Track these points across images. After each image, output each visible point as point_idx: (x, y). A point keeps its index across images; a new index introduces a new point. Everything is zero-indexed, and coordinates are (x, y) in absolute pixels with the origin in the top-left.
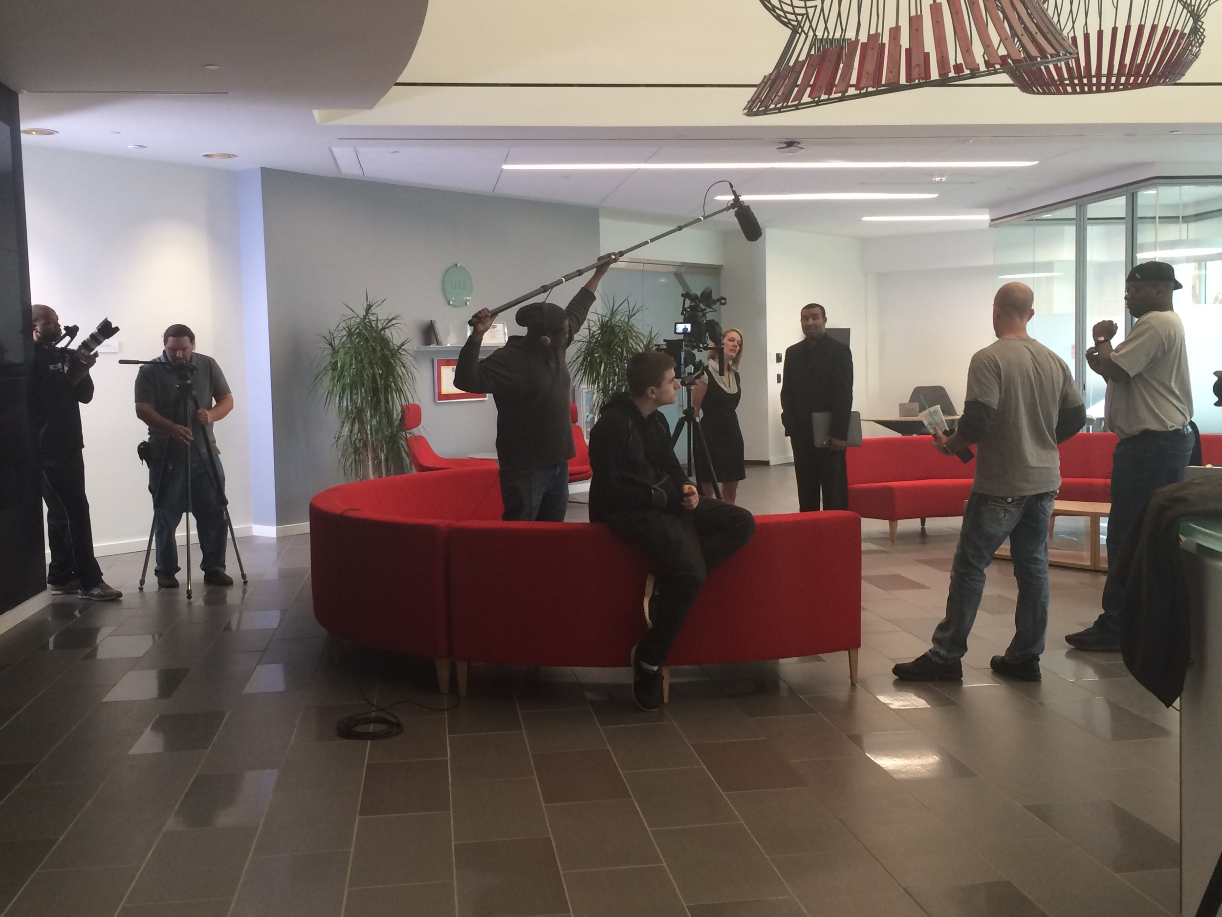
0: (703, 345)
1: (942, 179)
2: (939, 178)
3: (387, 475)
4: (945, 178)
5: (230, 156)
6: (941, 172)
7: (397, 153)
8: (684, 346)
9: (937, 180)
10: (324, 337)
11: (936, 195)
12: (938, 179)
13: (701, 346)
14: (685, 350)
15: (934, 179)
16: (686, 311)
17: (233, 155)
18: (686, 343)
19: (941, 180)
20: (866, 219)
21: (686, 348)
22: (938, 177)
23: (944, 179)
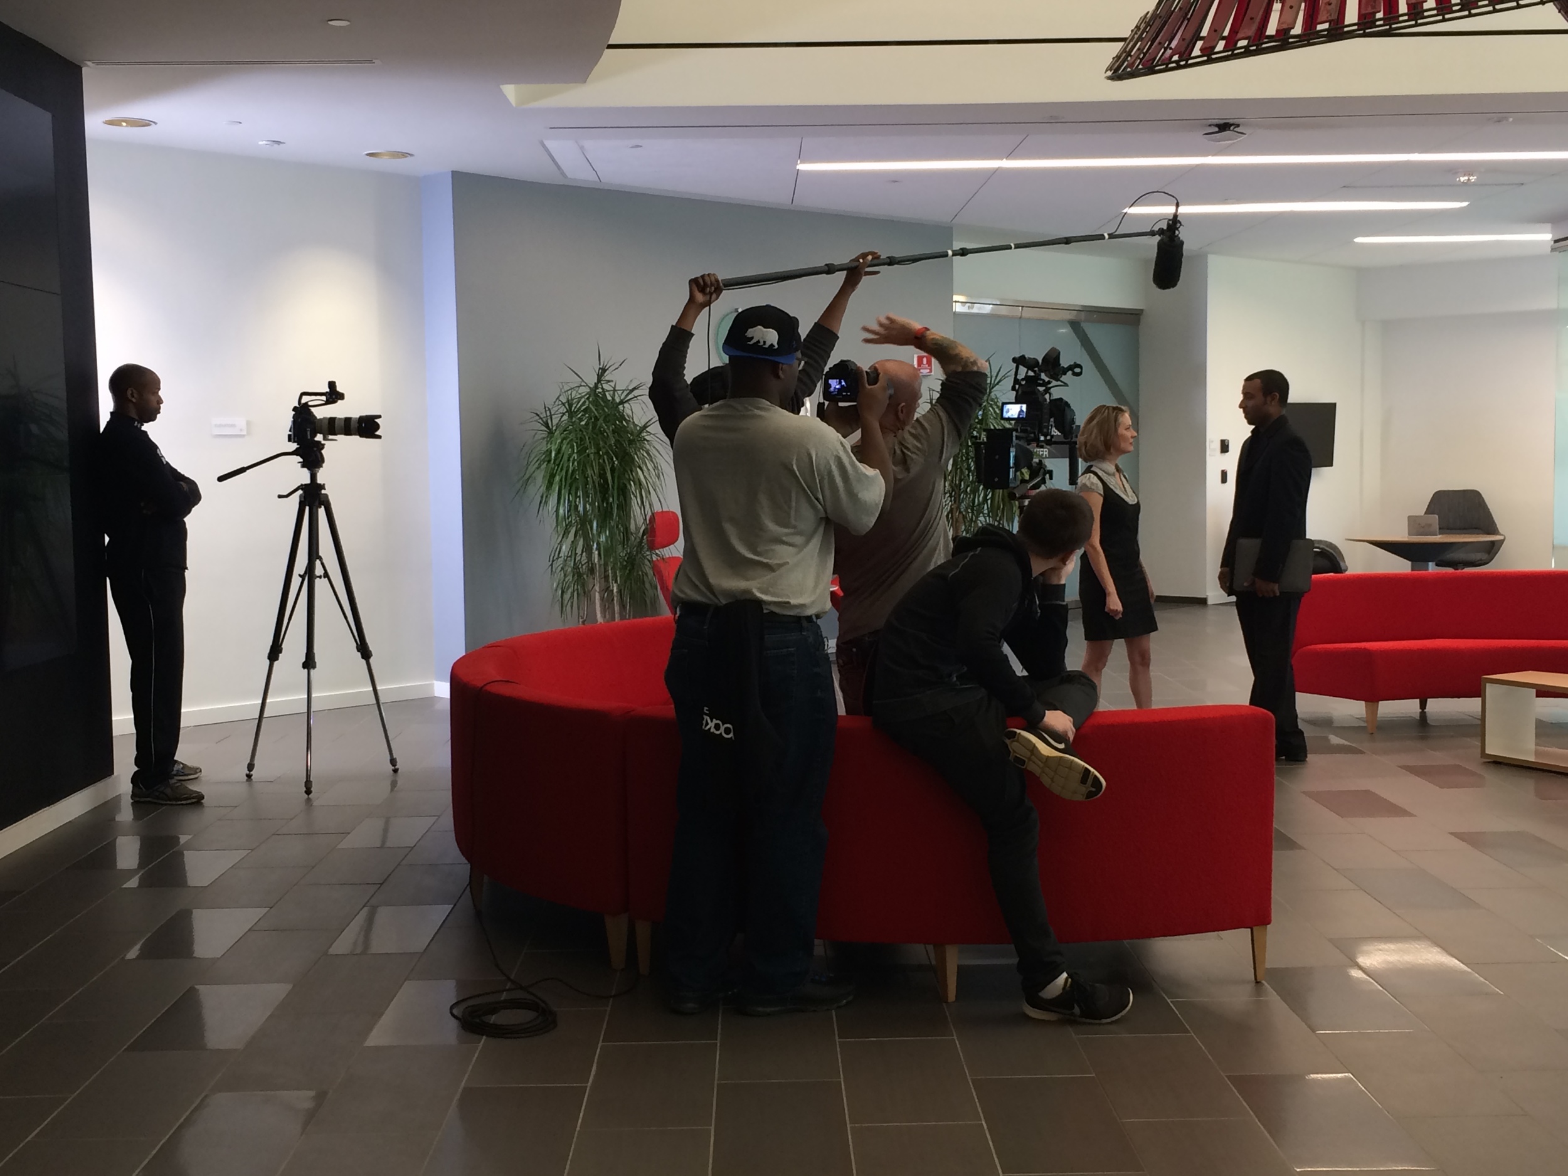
0: (1045, 437)
1: (1471, 178)
2: (1466, 178)
3: (622, 617)
4: (1475, 177)
5: (404, 155)
6: (1468, 168)
7: (639, 148)
8: (1014, 438)
9: (1462, 181)
10: (538, 415)
11: (1465, 204)
12: (1463, 179)
13: (1042, 438)
14: (1017, 444)
15: (1458, 179)
16: (1020, 385)
17: (407, 153)
18: (1018, 434)
19: (1469, 179)
20: (1359, 240)
21: (1017, 441)
22: (1465, 175)
23: (1473, 179)
